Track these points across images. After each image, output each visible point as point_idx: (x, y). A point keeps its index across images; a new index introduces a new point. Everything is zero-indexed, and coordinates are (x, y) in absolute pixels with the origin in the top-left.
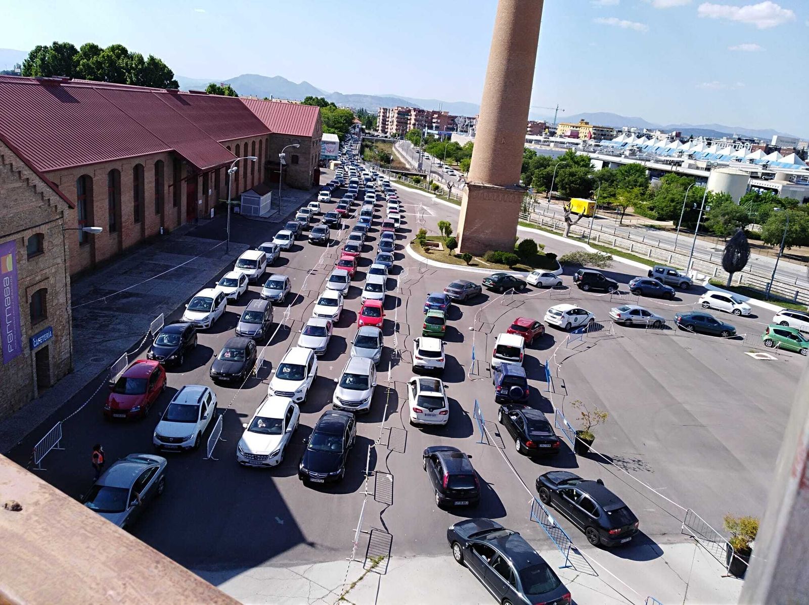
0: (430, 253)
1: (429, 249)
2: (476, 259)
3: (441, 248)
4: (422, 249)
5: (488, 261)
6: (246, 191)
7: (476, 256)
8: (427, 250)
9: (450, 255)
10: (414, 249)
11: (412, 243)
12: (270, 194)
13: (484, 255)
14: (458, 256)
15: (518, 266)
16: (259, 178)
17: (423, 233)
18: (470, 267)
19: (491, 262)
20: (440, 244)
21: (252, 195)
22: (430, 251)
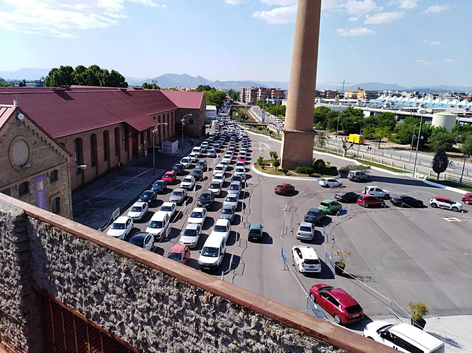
0: (265, 169)
1: (264, 167)
2: (290, 171)
3: (271, 166)
4: (260, 167)
5: (297, 172)
6: (165, 140)
7: (291, 170)
8: (263, 168)
9: (276, 170)
10: (256, 167)
11: (255, 164)
12: (177, 141)
13: (295, 169)
14: (280, 170)
15: (314, 174)
16: (172, 133)
17: (261, 158)
18: (287, 176)
19: (299, 173)
20: (271, 164)
21: (168, 143)
22: (265, 168)
